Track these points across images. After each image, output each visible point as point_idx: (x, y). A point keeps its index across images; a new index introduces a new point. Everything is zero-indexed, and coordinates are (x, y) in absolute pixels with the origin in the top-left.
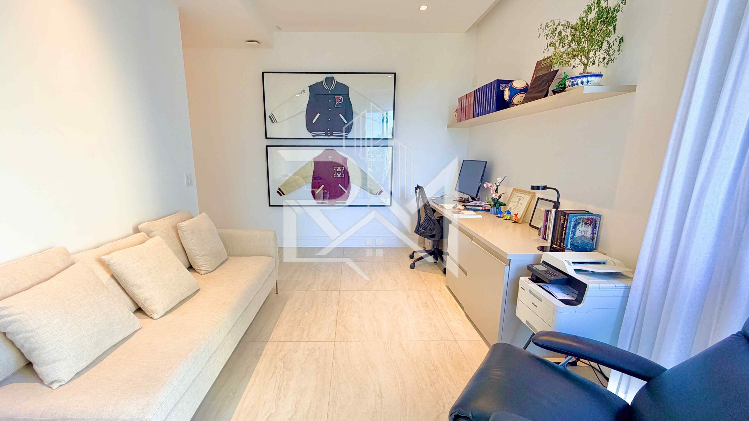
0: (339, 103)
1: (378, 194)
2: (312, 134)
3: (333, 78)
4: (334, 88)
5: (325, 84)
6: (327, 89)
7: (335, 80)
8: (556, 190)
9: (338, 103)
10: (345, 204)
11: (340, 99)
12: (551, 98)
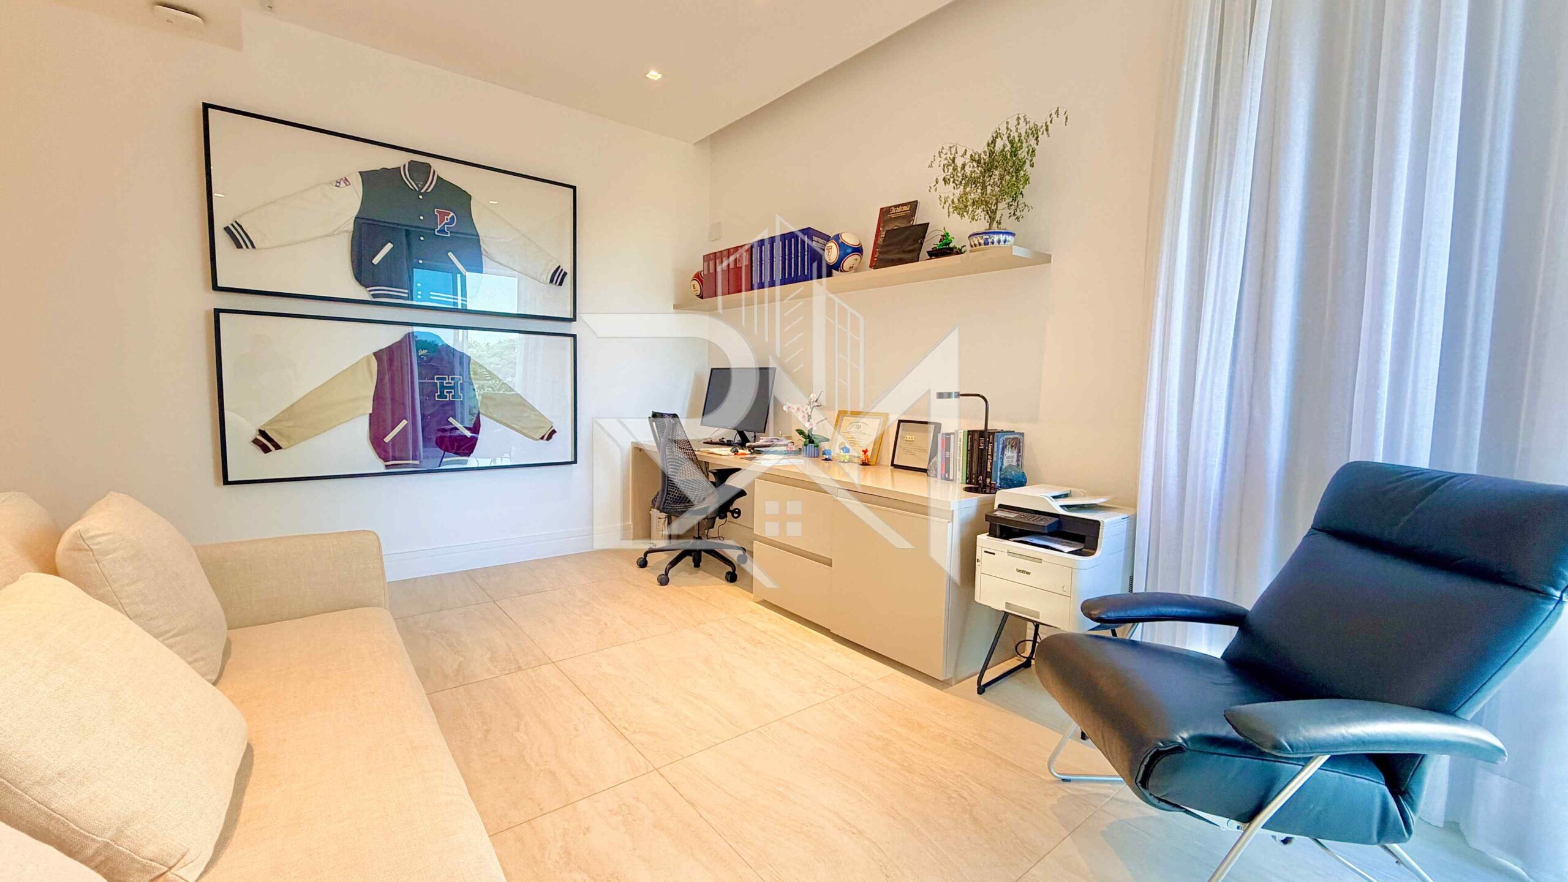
0: (446, 226)
1: (546, 437)
2: (370, 291)
3: (429, 166)
4: (432, 190)
5: (406, 176)
6: (411, 187)
7: (434, 172)
8: (978, 395)
9: (444, 225)
10: (466, 464)
11: (449, 217)
12: (925, 265)
